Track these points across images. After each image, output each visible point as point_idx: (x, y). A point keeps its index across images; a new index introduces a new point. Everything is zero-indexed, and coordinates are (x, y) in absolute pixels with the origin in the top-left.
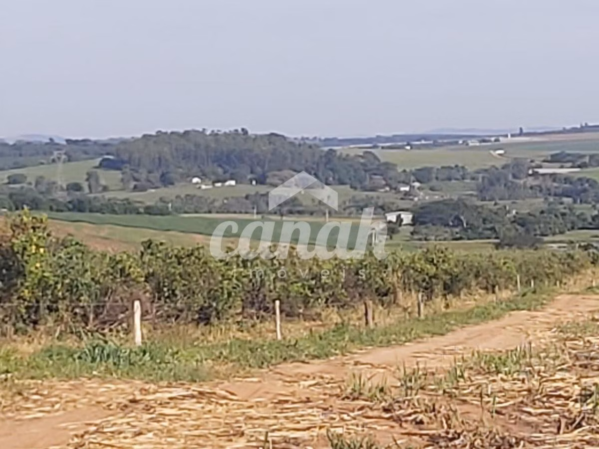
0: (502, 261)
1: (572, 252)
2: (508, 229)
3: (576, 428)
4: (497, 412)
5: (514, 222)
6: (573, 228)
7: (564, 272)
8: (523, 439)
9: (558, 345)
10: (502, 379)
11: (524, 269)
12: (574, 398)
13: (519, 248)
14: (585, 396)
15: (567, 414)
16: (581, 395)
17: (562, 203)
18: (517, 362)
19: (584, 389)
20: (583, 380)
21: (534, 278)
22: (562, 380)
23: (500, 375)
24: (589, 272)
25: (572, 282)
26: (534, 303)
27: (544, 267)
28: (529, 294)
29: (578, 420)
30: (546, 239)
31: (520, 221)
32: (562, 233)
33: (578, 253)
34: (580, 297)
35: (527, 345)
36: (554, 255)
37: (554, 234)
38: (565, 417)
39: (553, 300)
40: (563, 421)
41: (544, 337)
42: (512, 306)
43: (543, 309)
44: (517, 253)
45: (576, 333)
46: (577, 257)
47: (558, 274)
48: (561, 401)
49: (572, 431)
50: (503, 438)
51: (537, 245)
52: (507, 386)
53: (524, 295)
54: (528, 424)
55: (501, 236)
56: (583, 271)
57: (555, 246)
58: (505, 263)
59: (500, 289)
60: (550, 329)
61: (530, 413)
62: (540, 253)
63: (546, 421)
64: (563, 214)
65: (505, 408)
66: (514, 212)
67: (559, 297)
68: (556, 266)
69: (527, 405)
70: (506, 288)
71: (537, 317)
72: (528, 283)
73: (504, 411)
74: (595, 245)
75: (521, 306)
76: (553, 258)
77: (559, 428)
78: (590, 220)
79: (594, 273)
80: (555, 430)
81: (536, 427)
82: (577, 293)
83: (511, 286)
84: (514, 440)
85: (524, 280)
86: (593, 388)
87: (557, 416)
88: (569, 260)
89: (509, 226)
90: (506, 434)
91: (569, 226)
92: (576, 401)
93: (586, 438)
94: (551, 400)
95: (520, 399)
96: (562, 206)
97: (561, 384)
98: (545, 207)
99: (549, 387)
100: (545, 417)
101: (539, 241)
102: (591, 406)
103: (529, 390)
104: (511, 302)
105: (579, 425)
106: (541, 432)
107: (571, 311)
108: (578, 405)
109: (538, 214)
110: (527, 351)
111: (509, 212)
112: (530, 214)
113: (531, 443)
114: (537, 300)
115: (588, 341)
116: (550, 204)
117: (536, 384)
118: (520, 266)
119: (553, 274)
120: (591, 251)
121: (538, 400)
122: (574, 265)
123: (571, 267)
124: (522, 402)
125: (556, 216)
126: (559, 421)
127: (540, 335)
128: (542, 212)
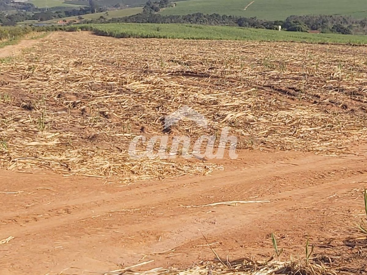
0: (4, 30)
1: (26, 27)
2: (6, 20)
3: (27, 78)
4: (2, 74)
5: (7, 18)
6: (26, 19)
7: (24, 33)
8: (10, 82)
9: (22, 55)
10: (4, 65)
11: (11, 32)
12: (27, 69)
13: (9, 26)
14: (30, 68)
15: (24, 74)
16: (28, 68)
17: (22, 12)
18: (9, 61)
19: (30, 67)
20: (29, 64)
21: (14, 35)
22: (23, 64)
23: (3, 64)
24: (32, 33)
25: (26, 37)
26: (14, 43)
27: (17, 32)
28: (13, 40)
29: (28, 76)
30: (18, 23)
31: (9, 17)
32: (23, 21)
33: (28, 27)
34: (29, 40)
35: (12, 56)
36: (20, 28)
37: (20, 21)
38: (23, 75)
39: (20, 42)
40: (23, 76)
41: (17, 53)
42: (7, 44)
43: (17, 45)
44: (8, 27)
45: (27, 52)
46: (28, 28)
47: (22, 34)
48: (22, 70)
49: (26, 79)
50: (4, 82)
51: (15, 25)
52: (5, 66)
53: (11, 40)
54: (12, 78)
55: (3, 22)
56: (30, 33)
57: (21, 25)
58: (4, 31)
59: (3, 39)
60: (20, 51)
61: (12, 74)
62: (16, 27)
63: (17, 76)
64: (23, 15)
65: (4, 73)
66: (7, 14)
67: (22, 41)
68: (21, 31)
69: (11, 72)
70: (5, 38)
71: (15, 47)
72: (12, 37)
73: (4, 74)
74: (33, 25)
75: (10, 44)
76: (20, 29)
77: (22, 79)
78: (32, 17)
79: (33, 33)
80: (20, 79)
81: (14, 78)
82: (28, 40)
83: (7, 38)
84: (7, 83)
85: (11, 36)
86: (32, 66)
87: (21, 75)
88: (25, 30)
89: (5, 19)
90: (5, 81)
91: (25, 19)
92: (27, 70)
93: (30, 81)
94: (19, 70)
95: (9, 70)
96: (22, 13)
97: (22, 65)
98: (17, 13)
99: (19, 66)
100: (17, 75)
101: (15, 24)
102: (32, 72)
103: (12, 68)
104: (7, 43)
105: (28, 77)
106: (16, 80)
107: (26, 45)
108: (28, 72)
109: (15, 15)
110: (12, 57)
111: (5, 15)
112: (12, 15)
113: (13, 83)
114: (15, 42)
115: (32, 54)
116: (19, 12)
117: (14, 65)
118: (10, 31)
119: (20, 34)
120: (32, 26)
121: (15, 70)
122: (27, 31)
123: (26, 32)
124: (10, 71)
125: (21, 16)
126: (22, 76)
127: (16, 52)
128: (16, 15)
